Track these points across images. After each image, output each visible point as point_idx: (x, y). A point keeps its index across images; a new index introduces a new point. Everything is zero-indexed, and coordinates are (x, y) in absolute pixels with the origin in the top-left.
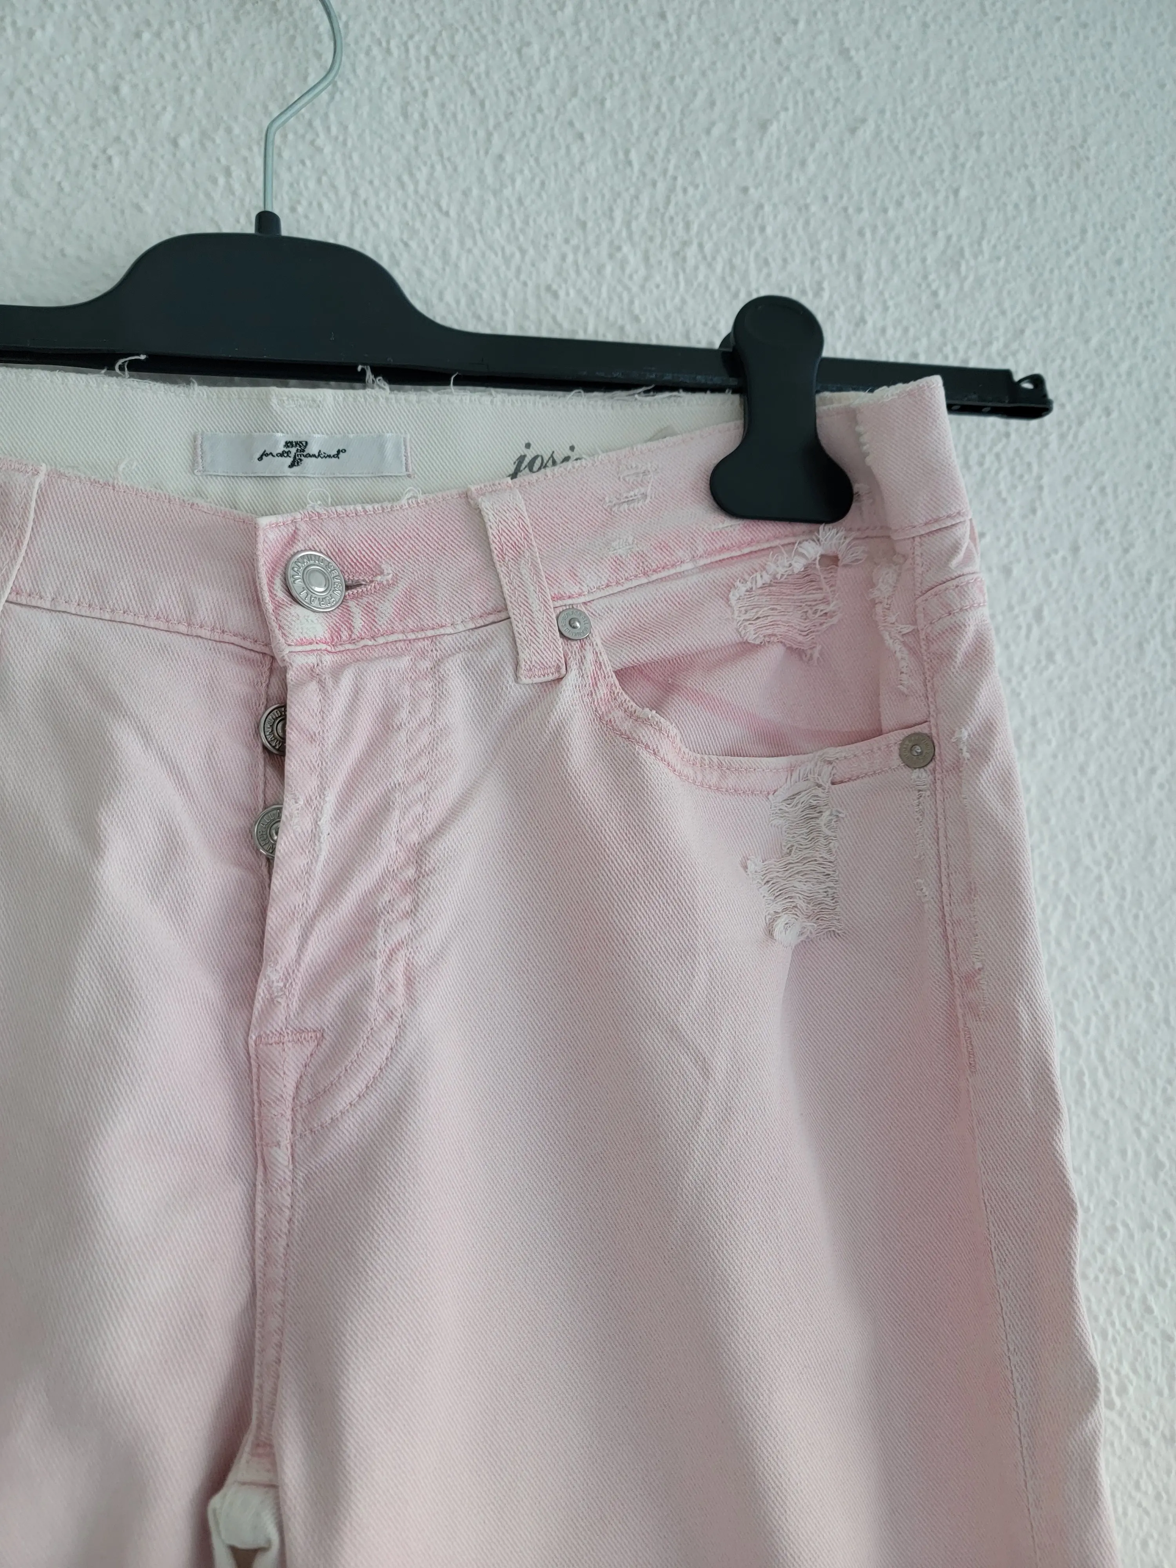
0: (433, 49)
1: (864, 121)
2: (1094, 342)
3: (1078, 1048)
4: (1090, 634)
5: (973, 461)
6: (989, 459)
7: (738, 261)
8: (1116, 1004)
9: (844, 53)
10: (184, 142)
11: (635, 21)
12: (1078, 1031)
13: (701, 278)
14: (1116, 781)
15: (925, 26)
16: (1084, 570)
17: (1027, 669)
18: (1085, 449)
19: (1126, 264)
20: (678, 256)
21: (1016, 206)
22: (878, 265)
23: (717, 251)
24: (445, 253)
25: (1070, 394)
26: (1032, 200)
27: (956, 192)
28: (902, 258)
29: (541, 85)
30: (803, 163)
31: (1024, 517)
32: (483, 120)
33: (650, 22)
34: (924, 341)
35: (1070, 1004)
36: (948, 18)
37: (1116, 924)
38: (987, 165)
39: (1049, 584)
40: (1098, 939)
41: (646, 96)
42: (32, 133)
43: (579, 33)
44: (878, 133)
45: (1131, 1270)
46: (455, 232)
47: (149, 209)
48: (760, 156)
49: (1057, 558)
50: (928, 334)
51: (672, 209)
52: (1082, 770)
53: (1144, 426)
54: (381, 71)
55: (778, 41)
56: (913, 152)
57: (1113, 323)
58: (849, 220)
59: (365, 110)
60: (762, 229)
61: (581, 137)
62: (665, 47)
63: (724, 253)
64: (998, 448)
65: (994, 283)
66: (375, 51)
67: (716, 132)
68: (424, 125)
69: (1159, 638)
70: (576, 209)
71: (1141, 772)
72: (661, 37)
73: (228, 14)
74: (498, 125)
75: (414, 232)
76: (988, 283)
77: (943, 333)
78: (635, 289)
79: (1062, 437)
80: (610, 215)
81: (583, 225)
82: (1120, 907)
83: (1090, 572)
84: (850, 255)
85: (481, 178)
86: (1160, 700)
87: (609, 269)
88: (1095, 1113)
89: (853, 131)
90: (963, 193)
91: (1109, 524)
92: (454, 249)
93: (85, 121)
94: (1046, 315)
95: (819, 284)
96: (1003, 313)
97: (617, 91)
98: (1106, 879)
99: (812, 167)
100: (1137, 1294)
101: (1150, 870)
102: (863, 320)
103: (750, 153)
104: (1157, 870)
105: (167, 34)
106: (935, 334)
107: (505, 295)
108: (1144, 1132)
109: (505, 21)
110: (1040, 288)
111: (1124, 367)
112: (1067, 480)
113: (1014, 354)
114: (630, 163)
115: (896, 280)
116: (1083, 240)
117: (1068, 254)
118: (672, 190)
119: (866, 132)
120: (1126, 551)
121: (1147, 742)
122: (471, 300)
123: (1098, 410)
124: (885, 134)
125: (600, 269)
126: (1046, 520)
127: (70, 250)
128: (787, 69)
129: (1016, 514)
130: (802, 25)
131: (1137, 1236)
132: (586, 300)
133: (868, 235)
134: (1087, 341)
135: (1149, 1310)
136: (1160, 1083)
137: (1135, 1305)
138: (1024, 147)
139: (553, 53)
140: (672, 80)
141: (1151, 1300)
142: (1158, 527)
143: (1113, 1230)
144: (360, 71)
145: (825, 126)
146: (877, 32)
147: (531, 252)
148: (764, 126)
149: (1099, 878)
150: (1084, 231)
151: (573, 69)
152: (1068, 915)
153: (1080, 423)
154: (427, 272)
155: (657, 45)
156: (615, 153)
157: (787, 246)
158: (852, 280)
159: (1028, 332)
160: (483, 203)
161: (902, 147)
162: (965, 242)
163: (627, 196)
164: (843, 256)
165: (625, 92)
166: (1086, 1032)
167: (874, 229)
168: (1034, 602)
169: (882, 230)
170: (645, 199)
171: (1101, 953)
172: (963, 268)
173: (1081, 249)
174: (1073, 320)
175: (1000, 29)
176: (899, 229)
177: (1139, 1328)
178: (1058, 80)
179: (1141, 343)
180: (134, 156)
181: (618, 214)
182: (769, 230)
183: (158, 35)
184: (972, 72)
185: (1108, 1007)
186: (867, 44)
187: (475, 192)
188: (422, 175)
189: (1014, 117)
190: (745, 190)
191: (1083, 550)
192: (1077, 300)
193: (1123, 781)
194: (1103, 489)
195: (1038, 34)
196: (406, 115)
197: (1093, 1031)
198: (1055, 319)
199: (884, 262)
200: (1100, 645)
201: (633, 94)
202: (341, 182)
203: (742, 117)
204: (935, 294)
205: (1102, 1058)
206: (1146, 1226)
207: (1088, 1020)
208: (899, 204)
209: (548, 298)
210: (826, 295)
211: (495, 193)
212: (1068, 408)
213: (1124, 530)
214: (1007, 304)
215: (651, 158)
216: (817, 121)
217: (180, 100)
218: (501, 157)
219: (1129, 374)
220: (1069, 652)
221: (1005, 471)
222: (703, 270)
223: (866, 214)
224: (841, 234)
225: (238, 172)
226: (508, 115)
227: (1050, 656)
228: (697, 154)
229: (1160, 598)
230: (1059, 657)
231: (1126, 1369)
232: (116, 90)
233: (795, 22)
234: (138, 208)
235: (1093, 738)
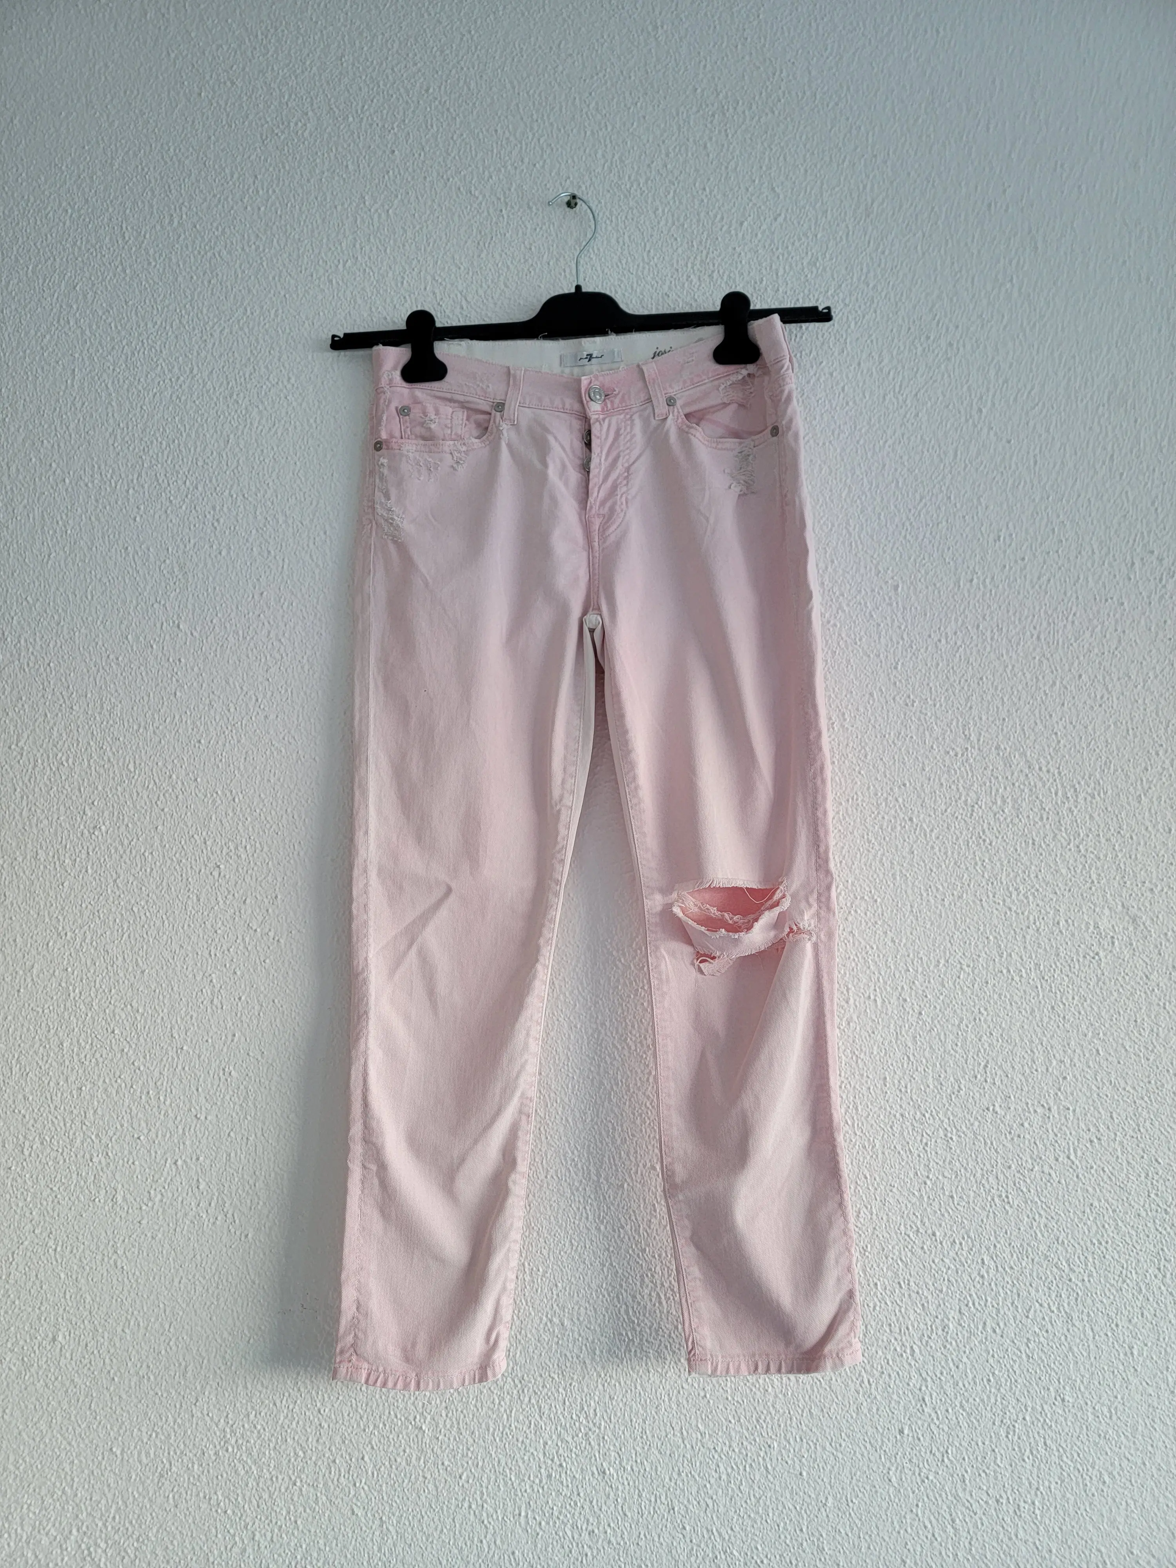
0: (626, 217)
1: (780, 215)
2: (871, 286)
3: (850, 534)
4: (864, 394)
5: (820, 336)
6: (826, 334)
7: (732, 275)
8: (867, 520)
9: (773, 189)
10: (551, 263)
11: (695, 193)
12: (851, 529)
13: (719, 282)
14: (871, 446)
15: (806, 171)
16: (862, 372)
17: (838, 408)
18: (866, 326)
19: (887, 253)
20: (711, 276)
21: (841, 237)
22: (784, 268)
23: (724, 273)
24: (632, 287)
25: (860, 307)
26: (848, 234)
27: (816, 236)
28: (794, 265)
29: (663, 223)
30: (756, 235)
31: (839, 354)
32: (644, 238)
33: (700, 192)
34: (802, 294)
35: (848, 520)
36: (816, 166)
37: (868, 494)
38: (830, 222)
39: (847, 377)
40: (861, 499)
41: (698, 221)
42: (508, 267)
43: (675, 202)
44: (786, 217)
45: (866, 603)
46: (635, 280)
47: (542, 286)
48: (740, 235)
49: (852, 368)
50: (803, 292)
51: (708, 260)
52: (858, 442)
53: (891, 315)
54: (610, 228)
55: (747, 190)
56: (799, 223)
57: (880, 277)
58: (773, 253)
59: (605, 242)
60: (741, 262)
61: (676, 239)
62: (705, 201)
63: (727, 273)
64: (830, 330)
65: (830, 268)
66: (608, 222)
67: (724, 229)
68: (624, 244)
69: (892, 393)
70: (675, 265)
71: (881, 442)
72: (704, 197)
73: (561, 217)
74: (648, 240)
75: (622, 281)
76: (828, 269)
77: (809, 290)
78: (696, 290)
79: (856, 323)
80: (686, 266)
81: (677, 270)
82: (870, 489)
83: (865, 371)
84: (774, 267)
85: (643, 260)
86: (891, 416)
87: (686, 285)
88: (856, 555)
89: (776, 219)
90: (819, 236)
91: (873, 354)
92: (635, 285)
93: (522, 261)
94: (852, 278)
95: (762, 280)
96: (834, 279)
97: (689, 221)
98: (865, 480)
99: (760, 235)
100: (868, 611)
101: (883, 475)
102: (778, 290)
103: (737, 235)
104: (886, 475)
105: (544, 228)
106: (806, 291)
107: (652, 298)
108: (874, 562)
109: (649, 202)
110: (849, 268)
111: (883, 294)
112: (858, 339)
113: (838, 294)
114: (693, 246)
115: (792, 273)
116: (868, 246)
117: (862, 253)
118: (708, 253)
119: (781, 219)
120: (880, 363)
121: (885, 431)
122: (641, 303)
123: (872, 310)
124: (788, 217)
125: (684, 284)
126: (848, 354)
127: (522, 303)
128: (751, 200)
129: (836, 354)
130: (757, 182)
131: (869, 594)
132: (679, 297)
133: (781, 257)
134: (868, 286)
135: (872, 616)
136: (882, 546)
137: (867, 614)
138: (846, 213)
139: (666, 211)
140: (708, 213)
141: (873, 613)
142: (895, 353)
143: (860, 591)
144: (603, 230)
145: (765, 219)
146: (787, 178)
147: (660, 282)
148: (742, 224)
149: (862, 479)
150: (869, 242)
151: (673, 216)
152: (850, 492)
153: (864, 317)
154: (626, 294)
155: (702, 201)
156: (688, 243)
157: (750, 267)
158: (775, 276)
159: (843, 286)
160: (644, 268)
161: (795, 222)
162: (819, 254)
163: (692, 258)
164: (771, 266)
165: (691, 220)
166: (854, 529)
167: (783, 255)
168: (842, 384)
169: (786, 255)
170: (699, 258)
171: (862, 504)
172: (818, 265)
173: (868, 250)
174: (863, 278)
175: (838, 165)
176: (793, 254)
177: (868, 621)
178: (862, 182)
179: (891, 283)
180: (537, 270)
181: (689, 265)
182: (743, 262)
183: (541, 228)
184: (825, 186)
185: (863, 521)
186: (782, 183)
187: (641, 264)
188: (624, 262)
189: (842, 201)
190: (735, 249)
191: (862, 364)
192: (865, 270)
193: (874, 445)
194: (872, 341)
195: (854, 164)
196: (618, 242)
197: (857, 529)
198: (855, 279)
199: (787, 267)
200: (867, 397)
201: (695, 220)
202: (599, 268)
203: (734, 222)
204: (807, 276)
205: (860, 538)
206: (873, 591)
207: (855, 526)
208: (793, 244)
209: (666, 298)
210: (764, 282)
211: (648, 264)
212: (859, 312)
213: (880, 356)
214: (835, 276)
215: (701, 242)
216: (762, 218)
217: (549, 249)
218: (649, 251)
219: (886, 296)
220: (855, 402)
221: (833, 338)
222: (719, 280)
223: (780, 250)
224: (771, 259)
225: (568, 271)
226: (652, 236)
227: (847, 403)
228: (717, 239)
229: (894, 379)
230: (851, 403)
231: (862, 633)
232: (530, 249)
233: (754, 181)
234: (540, 287)
235: (863, 431)
